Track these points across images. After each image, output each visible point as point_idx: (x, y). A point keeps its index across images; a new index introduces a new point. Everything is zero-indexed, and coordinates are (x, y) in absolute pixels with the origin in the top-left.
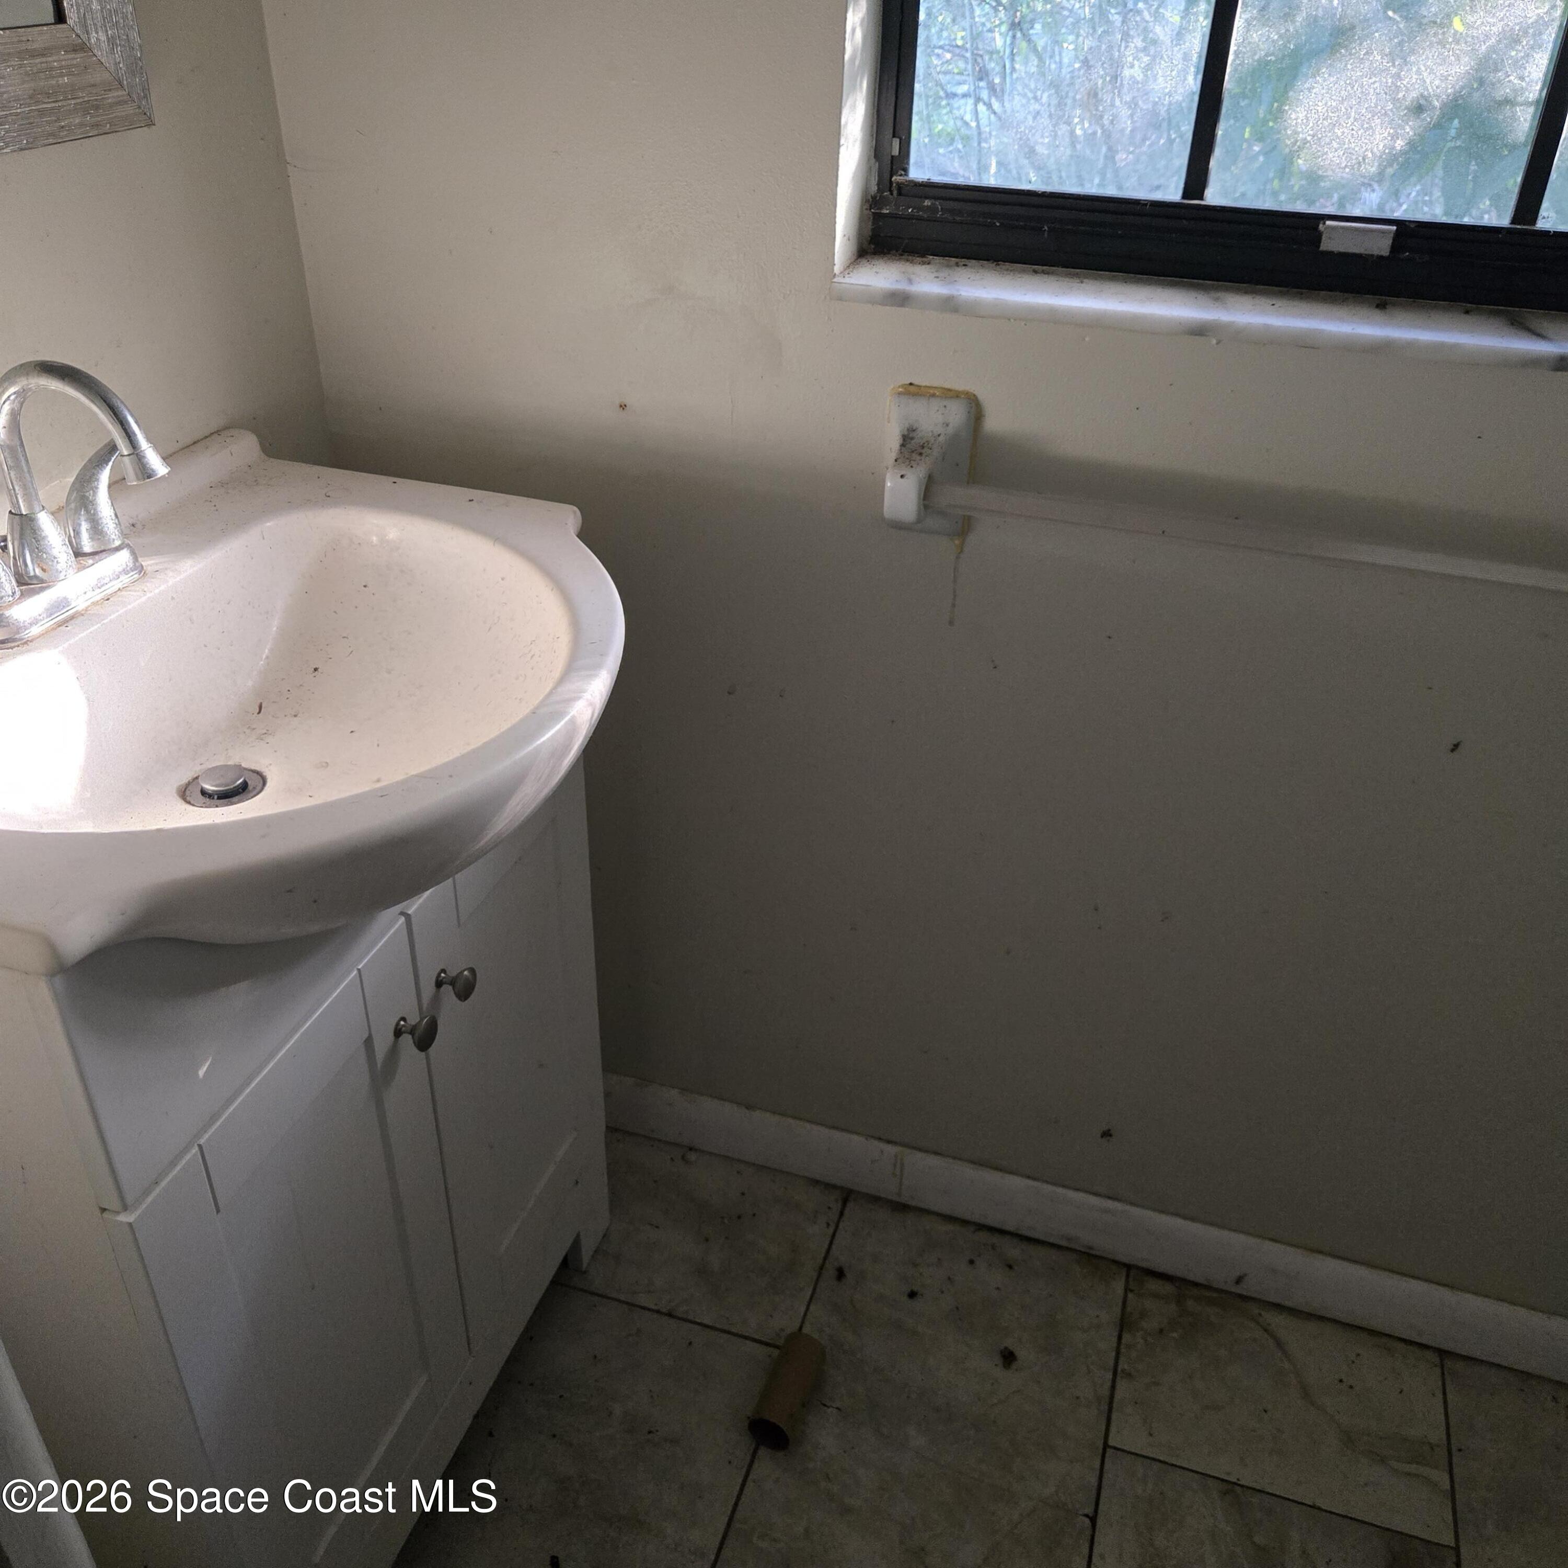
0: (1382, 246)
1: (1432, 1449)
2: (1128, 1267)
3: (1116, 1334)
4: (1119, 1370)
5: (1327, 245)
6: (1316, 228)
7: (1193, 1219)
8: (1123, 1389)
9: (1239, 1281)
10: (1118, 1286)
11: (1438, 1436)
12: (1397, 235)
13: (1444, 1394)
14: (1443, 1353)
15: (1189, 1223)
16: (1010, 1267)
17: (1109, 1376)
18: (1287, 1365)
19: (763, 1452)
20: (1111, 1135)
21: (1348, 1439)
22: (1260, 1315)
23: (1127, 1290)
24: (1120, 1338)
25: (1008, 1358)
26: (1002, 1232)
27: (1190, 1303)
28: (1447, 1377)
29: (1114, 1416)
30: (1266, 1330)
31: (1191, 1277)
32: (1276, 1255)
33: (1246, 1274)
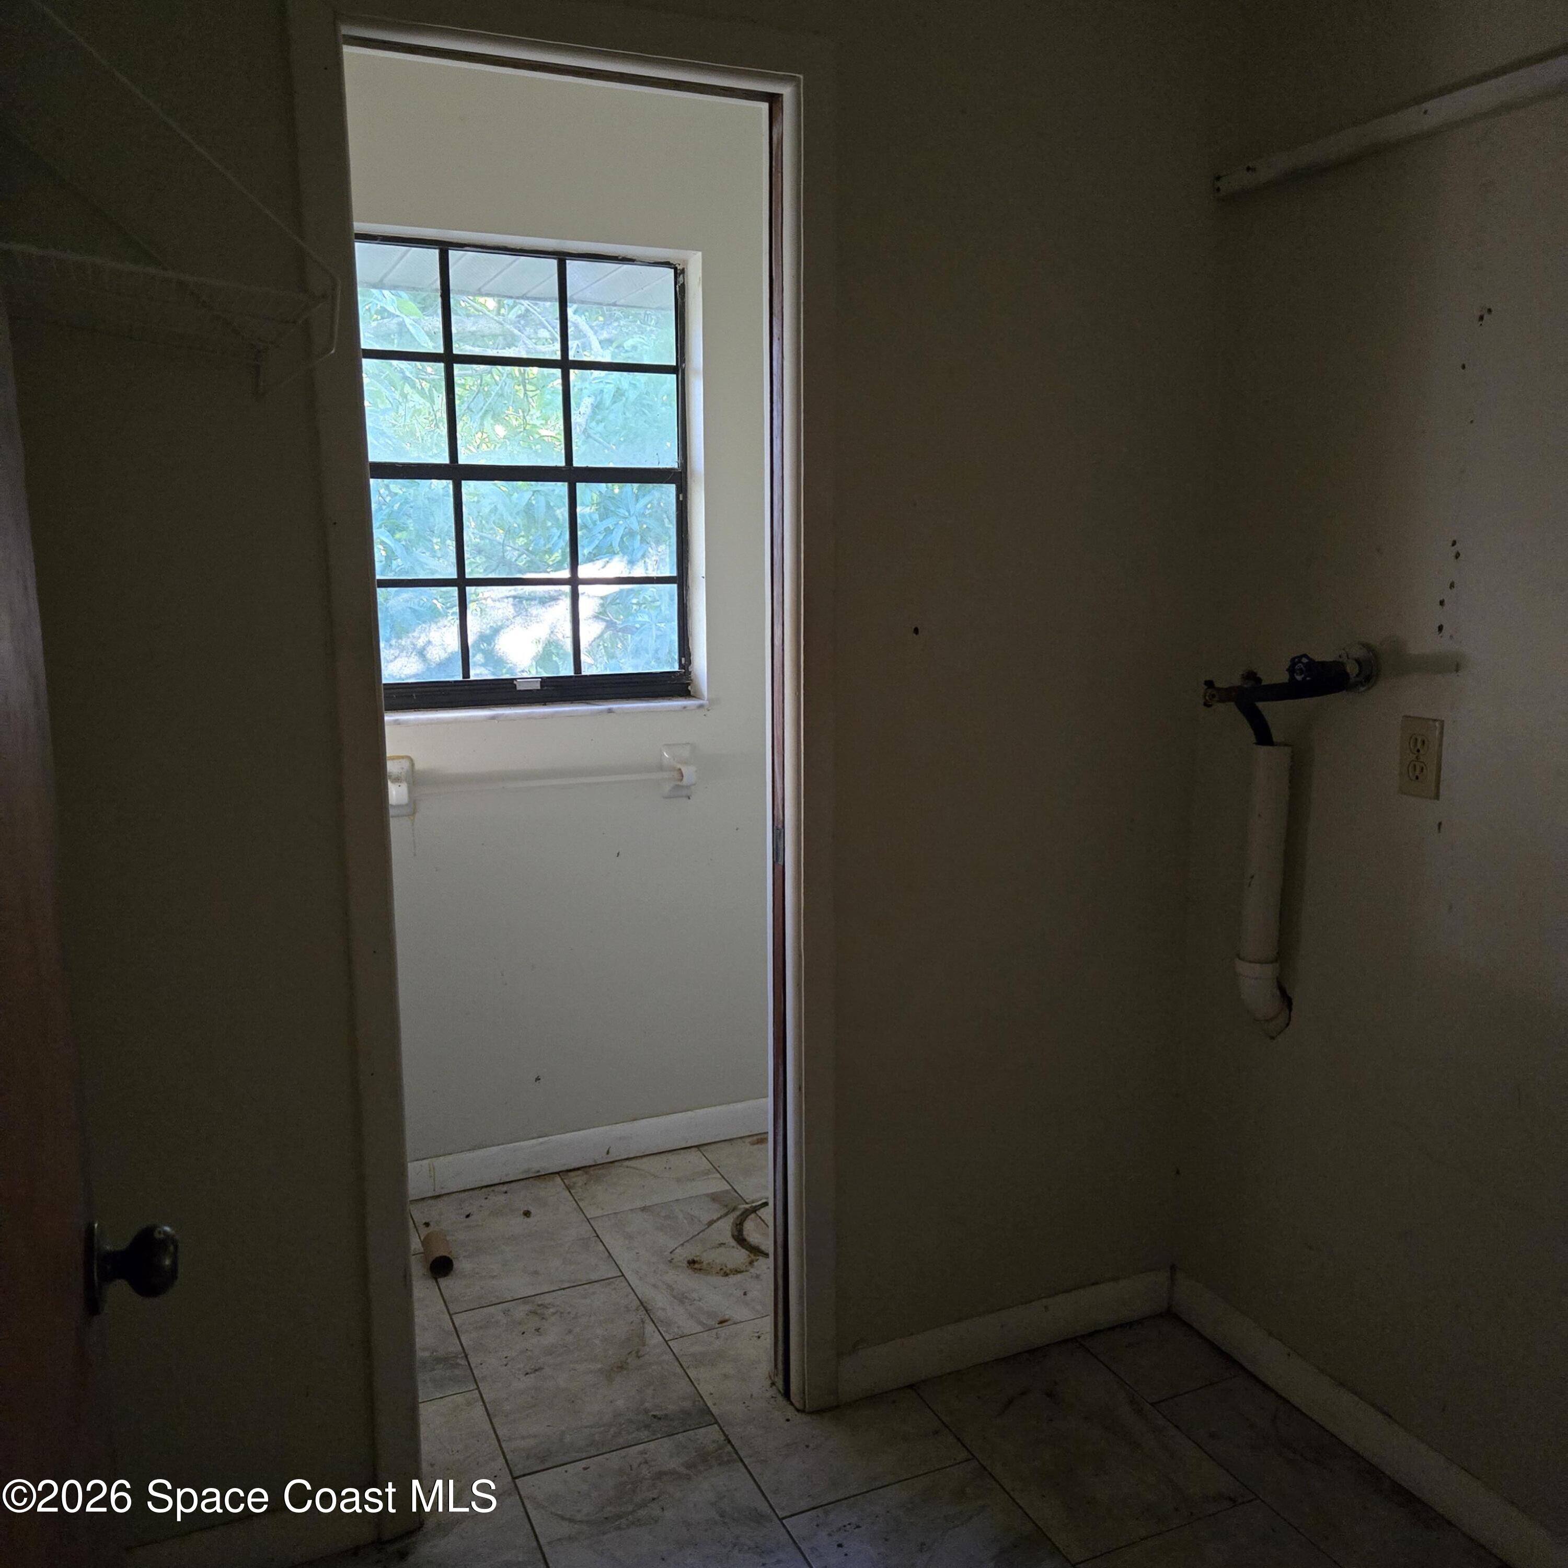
0: (538, 686)
1: (709, 1170)
2: (558, 1173)
3: (568, 1192)
4: (577, 1200)
5: (518, 688)
6: (512, 683)
8: (582, 1203)
9: (608, 1153)
10: (561, 1182)
11: (709, 1166)
12: (541, 682)
13: (704, 1155)
17: (574, 1202)
18: (642, 1172)
19: (440, 1280)
20: (540, 1079)
21: (678, 1180)
23: (562, 1180)
24: (570, 1192)
25: (527, 1214)
26: (494, 1185)
27: (591, 1173)
28: (702, 1151)
29: (585, 1211)
31: (586, 1163)
32: (620, 1129)
33: (610, 1147)
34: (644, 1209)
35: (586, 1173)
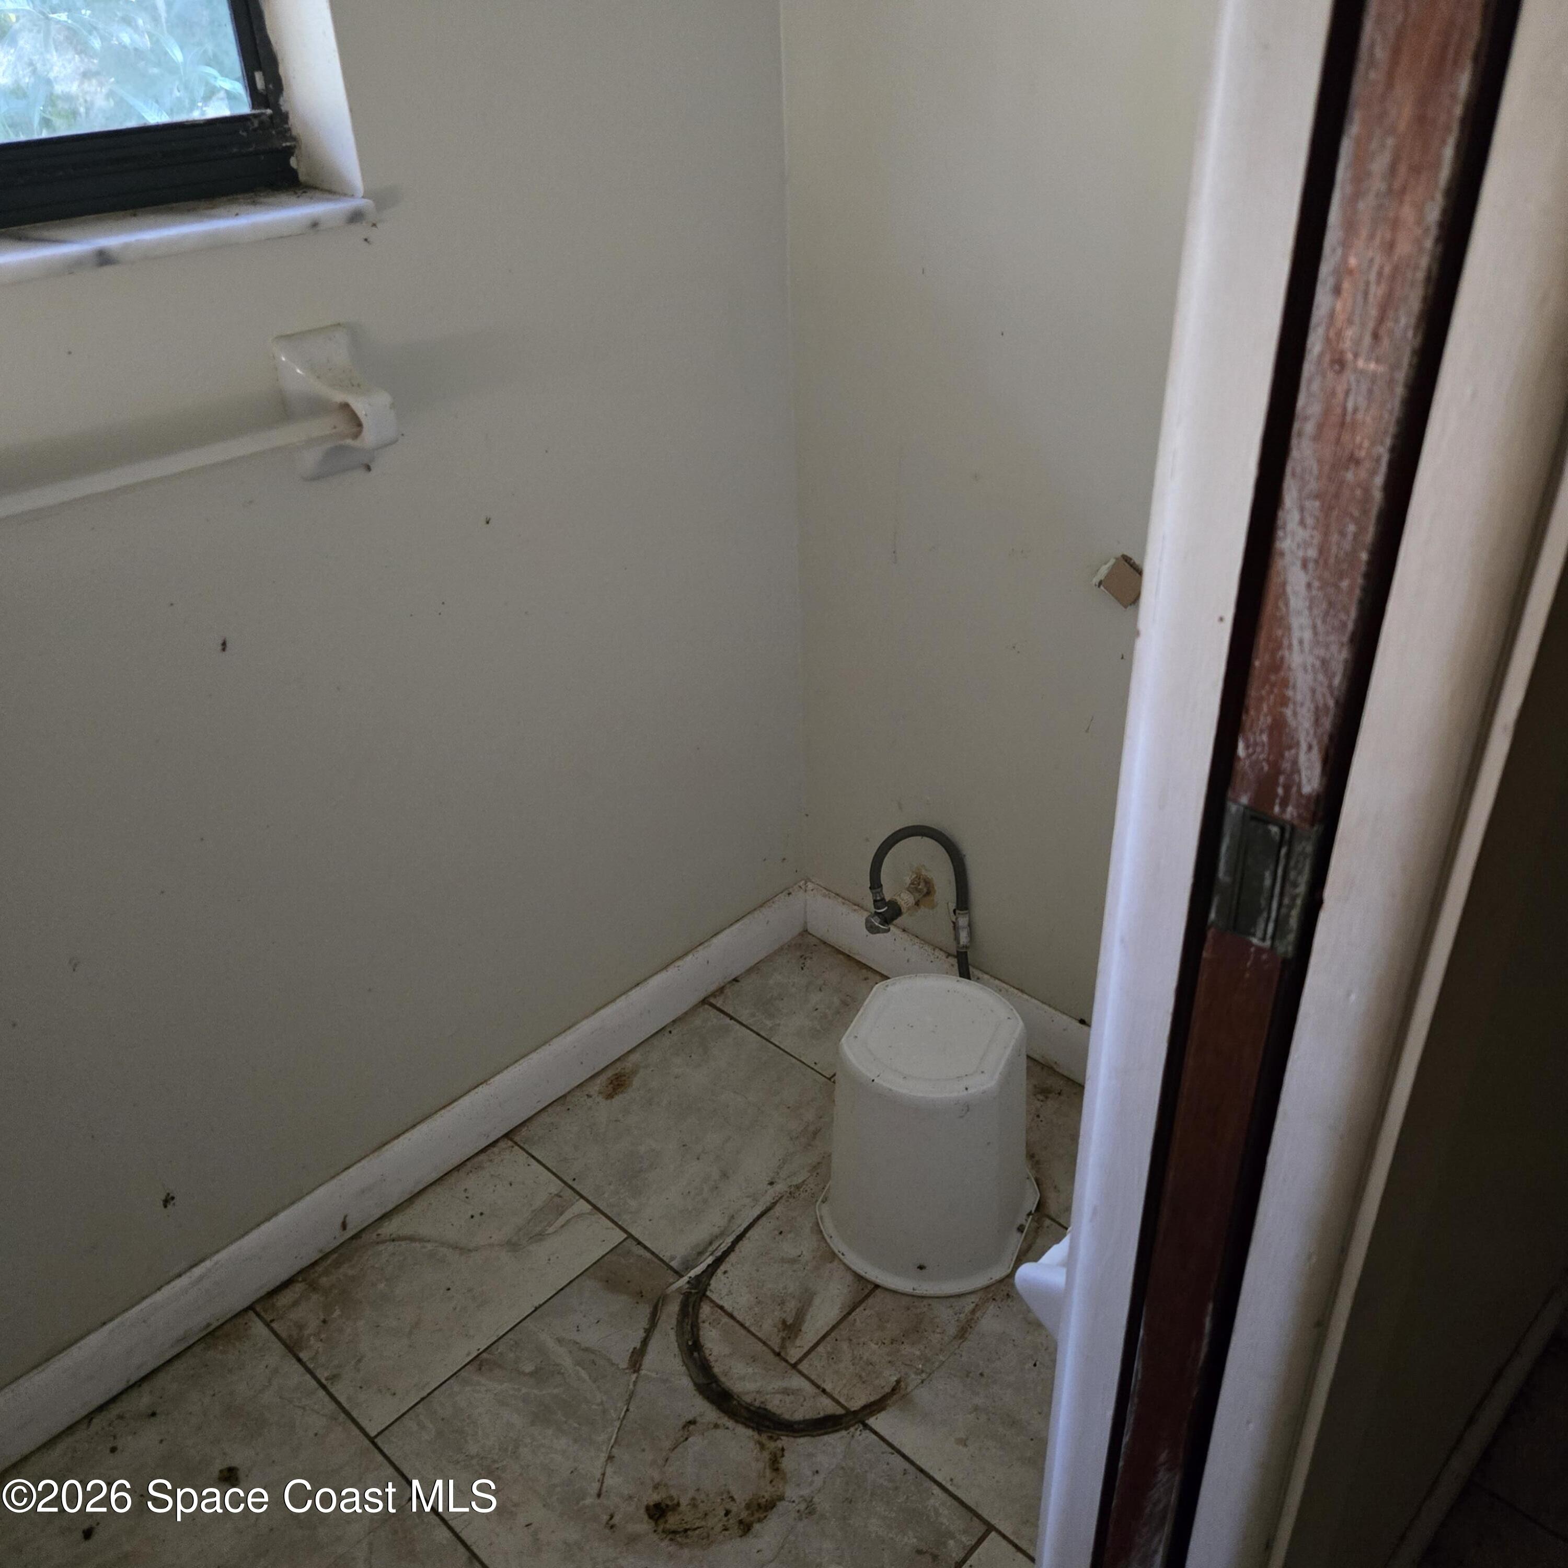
1: (560, 1197)
2: (251, 1308)
3: (294, 1361)
4: (323, 1381)
7: (275, 1214)
8: (341, 1390)
9: (344, 1226)
10: (258, 1328)
11: (555, 1186)
13: (533, 1157)
14: (507, 1136)
15: (274, 1219)
16: (153, 1414)
17: (322, 1393)
18: (429, 1246)
20: (173, 1198)
21: (512, 1246)
22: (378, 1235)
23: (268, 1325)
24: (299, 1360)
25: (231, 1476)
26: (114, 1400)
27: (324, 1281)
28: (526, 1146)
29: (355, 1414)
30: (393, 1240)
31: (305, 1263)
32: (356, 1177)
33: (346, 1217)
34: (479, 1362)
35: (313, 1287)
